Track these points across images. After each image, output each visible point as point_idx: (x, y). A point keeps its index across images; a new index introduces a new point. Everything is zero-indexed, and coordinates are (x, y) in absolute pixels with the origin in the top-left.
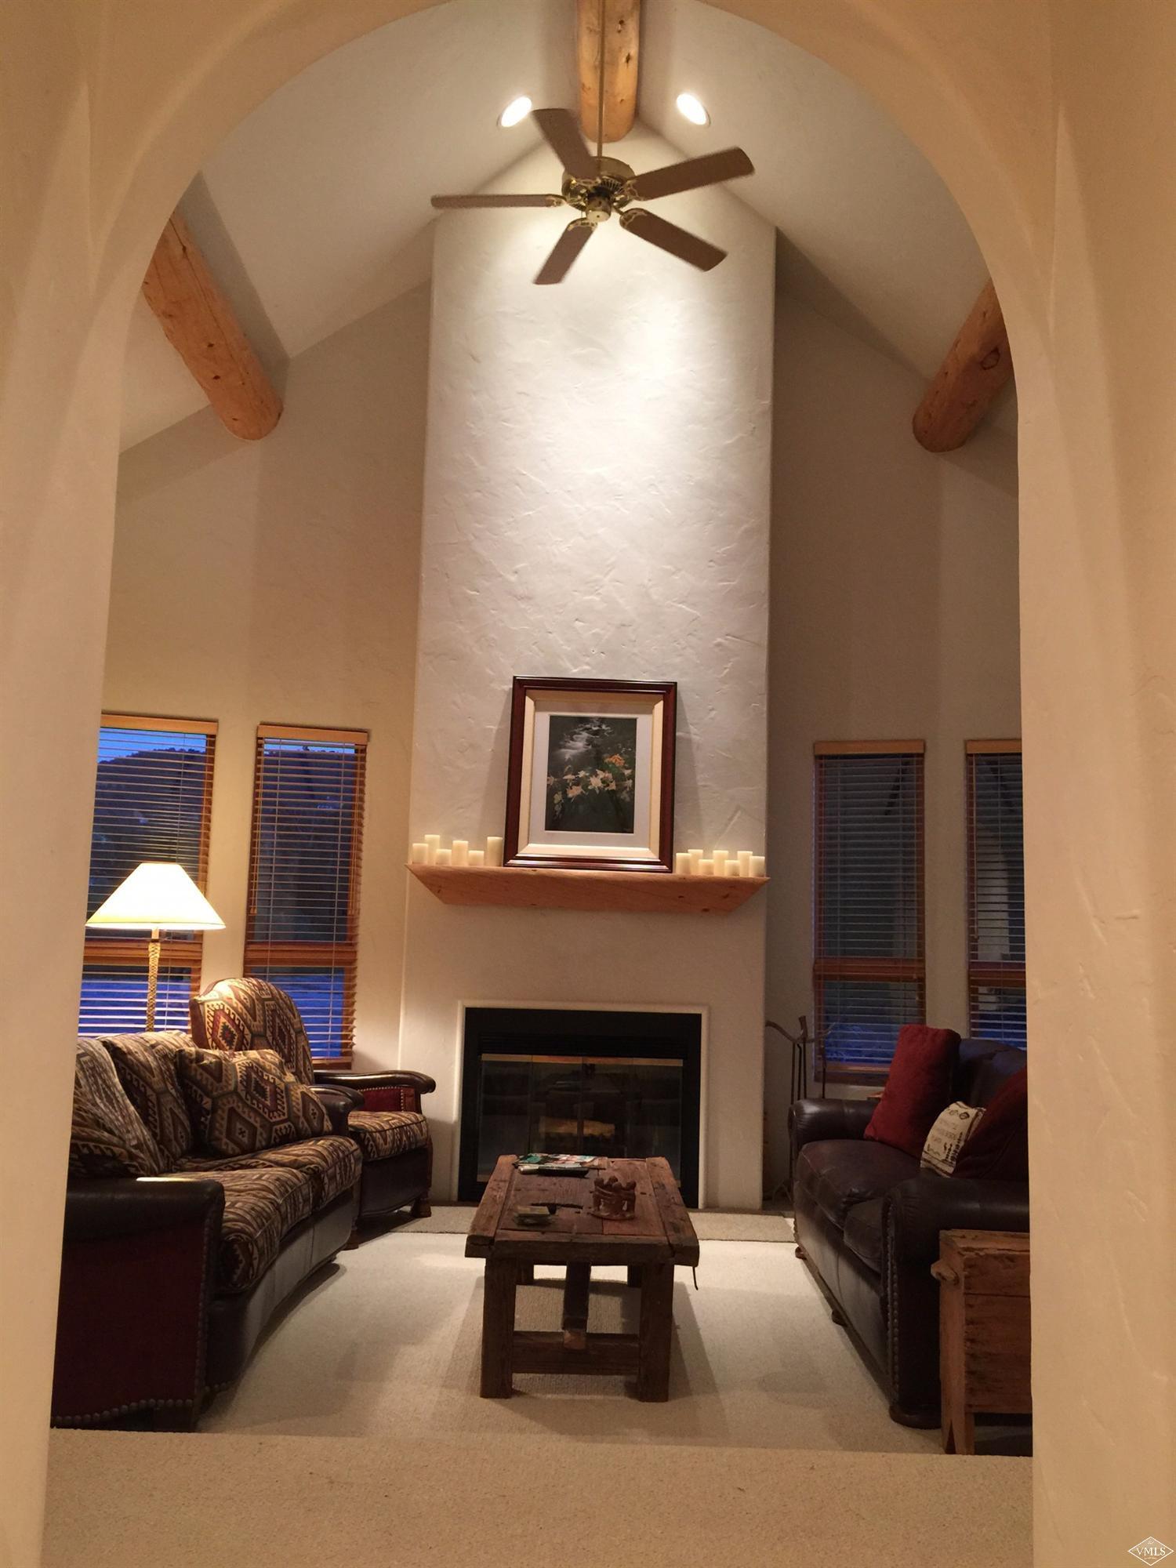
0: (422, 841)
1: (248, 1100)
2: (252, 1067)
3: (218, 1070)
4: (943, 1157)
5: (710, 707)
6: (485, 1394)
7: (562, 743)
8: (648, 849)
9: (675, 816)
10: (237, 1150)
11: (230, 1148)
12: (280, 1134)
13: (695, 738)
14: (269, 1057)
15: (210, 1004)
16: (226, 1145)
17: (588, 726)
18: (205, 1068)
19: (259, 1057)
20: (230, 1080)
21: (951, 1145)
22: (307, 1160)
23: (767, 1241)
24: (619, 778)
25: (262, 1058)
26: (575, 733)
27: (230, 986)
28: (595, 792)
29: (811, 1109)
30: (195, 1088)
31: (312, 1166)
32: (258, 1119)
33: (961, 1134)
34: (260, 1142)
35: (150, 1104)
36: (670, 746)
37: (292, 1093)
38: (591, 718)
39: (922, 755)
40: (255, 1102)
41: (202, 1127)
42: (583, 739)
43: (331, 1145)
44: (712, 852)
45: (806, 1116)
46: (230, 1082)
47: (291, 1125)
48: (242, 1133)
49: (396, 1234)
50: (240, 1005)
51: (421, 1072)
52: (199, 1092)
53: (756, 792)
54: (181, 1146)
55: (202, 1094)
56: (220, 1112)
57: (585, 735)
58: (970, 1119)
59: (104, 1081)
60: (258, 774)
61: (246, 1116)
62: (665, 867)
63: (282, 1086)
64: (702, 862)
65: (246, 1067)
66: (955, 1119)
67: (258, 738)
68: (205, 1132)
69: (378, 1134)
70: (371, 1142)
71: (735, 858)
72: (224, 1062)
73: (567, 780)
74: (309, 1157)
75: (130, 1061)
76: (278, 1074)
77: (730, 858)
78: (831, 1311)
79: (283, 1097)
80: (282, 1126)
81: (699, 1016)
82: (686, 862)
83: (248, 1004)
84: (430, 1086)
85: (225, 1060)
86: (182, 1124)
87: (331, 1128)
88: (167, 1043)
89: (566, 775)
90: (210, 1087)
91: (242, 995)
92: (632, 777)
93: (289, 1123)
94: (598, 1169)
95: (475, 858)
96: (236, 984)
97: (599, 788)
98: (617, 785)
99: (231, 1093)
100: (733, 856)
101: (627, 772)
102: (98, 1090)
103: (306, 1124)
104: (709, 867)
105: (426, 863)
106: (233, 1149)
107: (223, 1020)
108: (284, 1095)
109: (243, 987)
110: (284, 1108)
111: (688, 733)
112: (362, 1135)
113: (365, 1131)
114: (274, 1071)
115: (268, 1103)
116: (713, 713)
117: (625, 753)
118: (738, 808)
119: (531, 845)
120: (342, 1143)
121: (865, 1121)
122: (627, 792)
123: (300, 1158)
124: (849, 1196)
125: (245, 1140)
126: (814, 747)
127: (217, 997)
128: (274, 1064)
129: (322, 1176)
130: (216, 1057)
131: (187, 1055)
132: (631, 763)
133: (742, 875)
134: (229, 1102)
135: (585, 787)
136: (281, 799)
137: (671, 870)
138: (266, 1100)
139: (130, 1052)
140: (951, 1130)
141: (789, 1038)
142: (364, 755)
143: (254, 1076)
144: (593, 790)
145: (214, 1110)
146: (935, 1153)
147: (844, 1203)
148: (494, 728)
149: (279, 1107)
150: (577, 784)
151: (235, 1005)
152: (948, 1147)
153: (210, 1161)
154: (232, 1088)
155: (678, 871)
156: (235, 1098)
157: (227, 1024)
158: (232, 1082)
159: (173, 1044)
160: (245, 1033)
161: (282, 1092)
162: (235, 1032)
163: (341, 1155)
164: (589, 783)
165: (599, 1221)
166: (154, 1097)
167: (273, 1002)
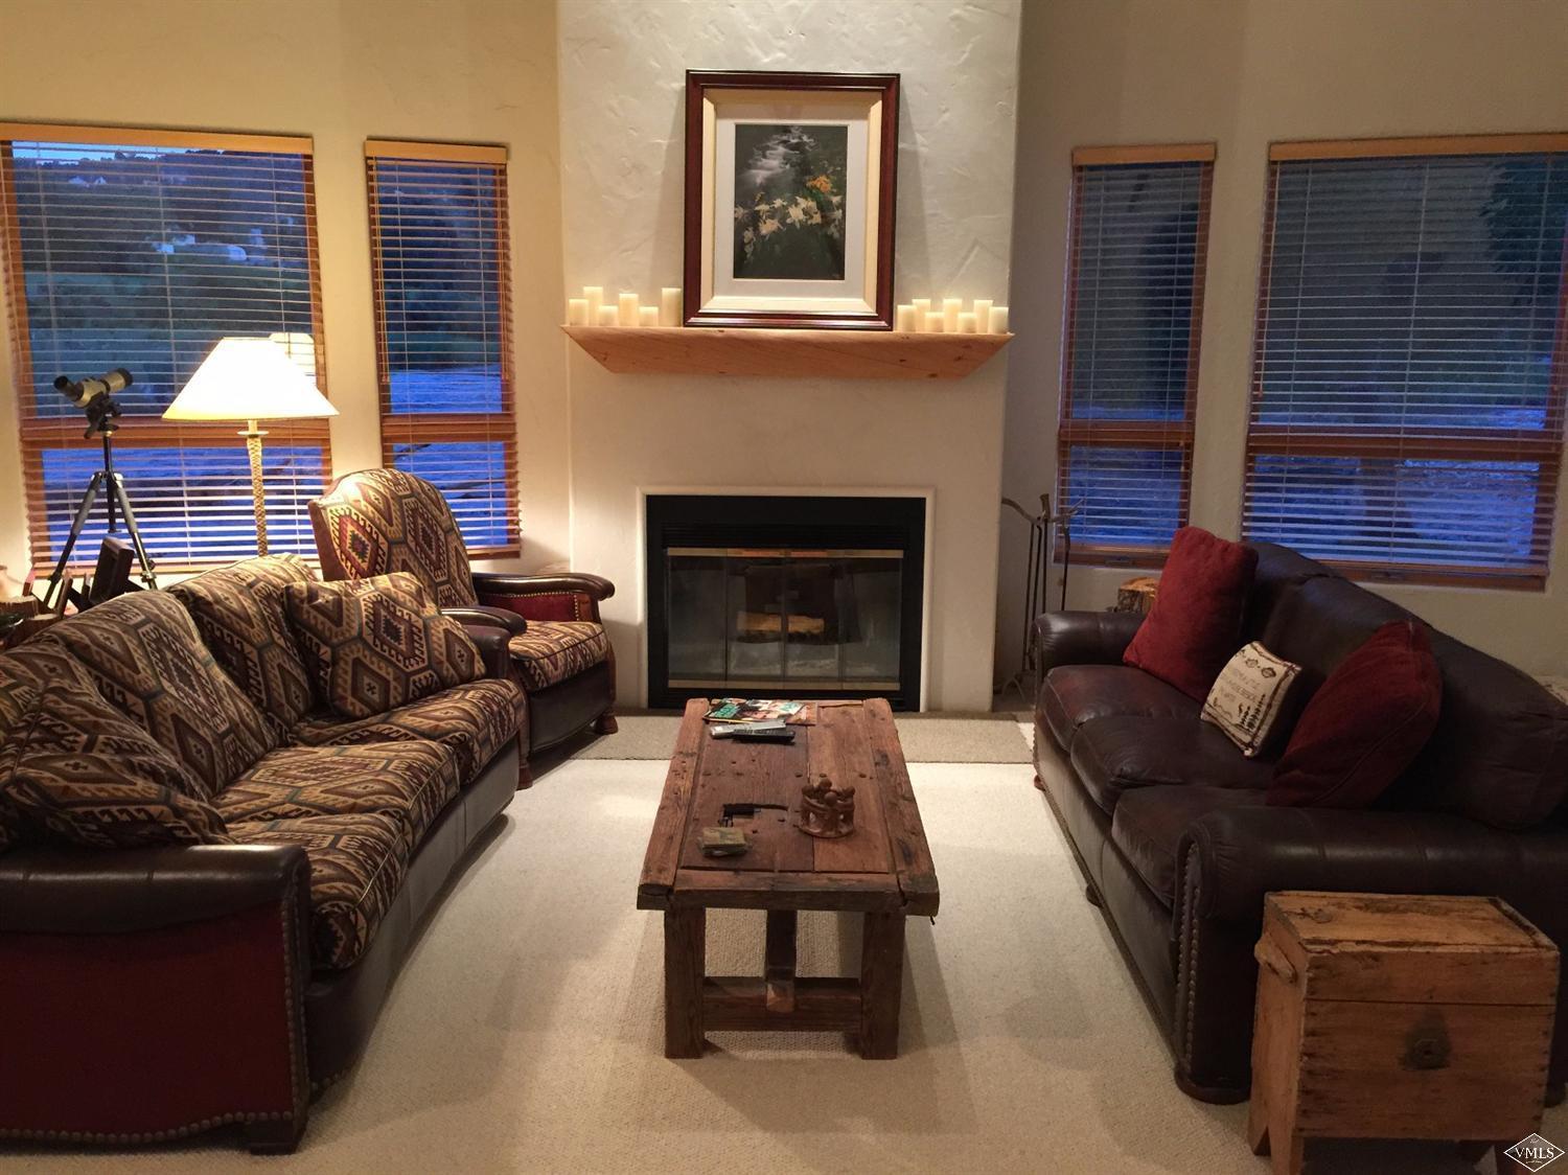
0: (581, 295)
1: (377, 646)
2: (381, 602)
3: (337, 611)
4: (1238, 721)
5: (943, 108)
6: (672, 1052)
7: (750, 161)
8: (862, 300)
9: (897, 256)
10: (367, 711)
11: (357, 708)
12: (420, 686)
13: (923, 150)
14: (403, 583)
15: (333, 508)
16: (352, 705)
17: (785, 138)
18: (318, 608)
19: (389, 585)
20: (353, 621)
21: (1249, 708)
22: (449, 726)
23: (1000, 763)
24: (824, 207)
25: (395, 586)
26: (768, 148)
27: (358, 484)
28: (795, 226)
29: (1059, 626)
30: (308, 634)
31: (457, 734)
32: (390, 670)
33: (1264, 696)
34: (395, 698)
35: (250, 664)
36: (890, 162)
37: (433, 631)
38: (792, 126)
39: (1210, 164)
40: (385, 647)
41: (322, 683)
42: (779, 155)
43: (483, 697)
44: (941, 301)
45: (1054, 636)
46: (354, 625)
47: (433, 673)
48: (371, 689)
49: (577, 761)
50: (370, 508)
51: (595, 573)
52: (315, 640)
53: (998, 220)
54: (295, 708)
55: (318, 642)
56: (342, 664)
57: (781, 149)
58: (1275, 680)
59: (176, 653)
60: (372, 205)
61: (375, 667)
62: (883, 323)
63: (420, 624)
64: (930, 315)
65: (373, 603)
66: (1254, 674)
67: (367, 158)
68: (325, 689)
69: (546, 660)
70: (538, 671)
71: (971, 310)
72: (344, 598)
73: (759, 211)
74: (453, 722)
75: (218, 613)
76: (415, 608)
77: (964, 310)
78: (1085, 886)
79: (421, 639)
80: (421, 676)
81: (923, 500)
82: (910, 317)
83: (381, 506)
84: (608, 590)
85: (347, 595)
86: (296, 680)
87: (483, 671)
88: (271, 577)
89: (757, 205)
90: (327, 633)
91: (372, 493)
92: (842, 206)
93: (430, 671)
94: (807, 726)
95: (648, 317)
96: (365, 481)
97: (800, 221)
98: (822, 217)
99: (354, 639)
100: (968, 307)
101: (836, 200)
102: (167, 670)
103: (452, 671)
104: (938, 323)
105: (586, 323)
106: (361, 710)
107: (350, 528)
108: (422, 635)
109: (374, 484)
110: (422, 653)
111: (915, 143)
112: (527, 664)
113: (530, 658)
114: (409, 604)
115: (403, 647)
116: (946, 116)
117: (832, 173)
118: (975, 243)
119: (717, 298)
120: (496, 692)
121: (1125, 641)
122: (836, 226)
123: (442, 724)
124: (1119, 776)
125: (376, 697)
126: (1072, 155)
127: (342, 500)
128: (410, 594)
129: (471, 744)
130: (333, 592)
131: (296, 592)
132: (841, 187)
133: (979, 332)
134: (352, 652)
135: (782, 221)
136: (404, 238)
137: (890, 327)
138: (400, 644)
139: (218, 601)
140: (1250, 689)
141: (1028, 517)
142: (503, 177)
143: (383, 613)
144: (793, 224)
145: (335, 662)
146: (1226, 713)
147: (1111, 782)
148: (664, 142)
149: (417, 652)
150: (772, 217)
151: (364, 509)
152: (1244, 709)
153: (335, 725)
154: (355, 633)
155: (899, 329)
156: (360, 645)
157: (356, 532)
158: (356, 625)
159: (279, 577)
160: (380, 541)
161: (420, 631)
162: (367, 542)
163: (495, 708)
164: (788, 215)
165: (808, 840)
166: (255, 652)
167: (413, 499)
